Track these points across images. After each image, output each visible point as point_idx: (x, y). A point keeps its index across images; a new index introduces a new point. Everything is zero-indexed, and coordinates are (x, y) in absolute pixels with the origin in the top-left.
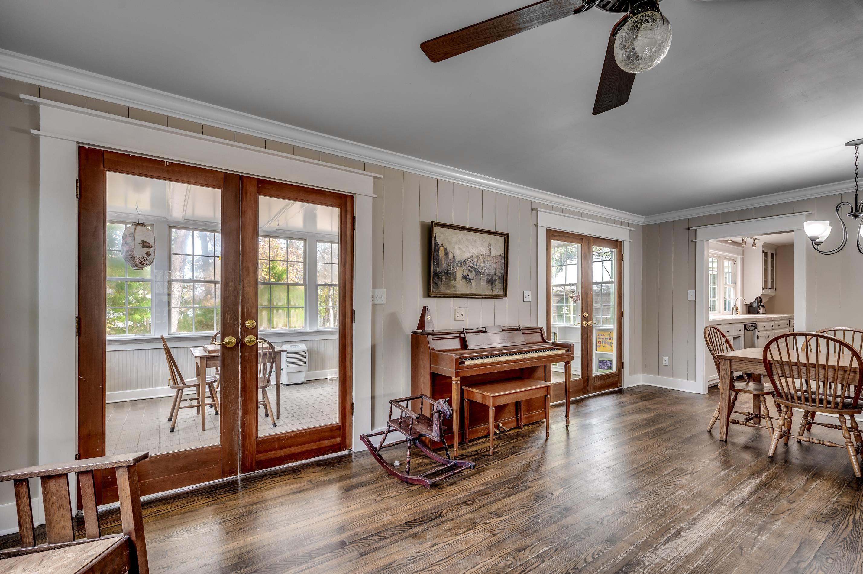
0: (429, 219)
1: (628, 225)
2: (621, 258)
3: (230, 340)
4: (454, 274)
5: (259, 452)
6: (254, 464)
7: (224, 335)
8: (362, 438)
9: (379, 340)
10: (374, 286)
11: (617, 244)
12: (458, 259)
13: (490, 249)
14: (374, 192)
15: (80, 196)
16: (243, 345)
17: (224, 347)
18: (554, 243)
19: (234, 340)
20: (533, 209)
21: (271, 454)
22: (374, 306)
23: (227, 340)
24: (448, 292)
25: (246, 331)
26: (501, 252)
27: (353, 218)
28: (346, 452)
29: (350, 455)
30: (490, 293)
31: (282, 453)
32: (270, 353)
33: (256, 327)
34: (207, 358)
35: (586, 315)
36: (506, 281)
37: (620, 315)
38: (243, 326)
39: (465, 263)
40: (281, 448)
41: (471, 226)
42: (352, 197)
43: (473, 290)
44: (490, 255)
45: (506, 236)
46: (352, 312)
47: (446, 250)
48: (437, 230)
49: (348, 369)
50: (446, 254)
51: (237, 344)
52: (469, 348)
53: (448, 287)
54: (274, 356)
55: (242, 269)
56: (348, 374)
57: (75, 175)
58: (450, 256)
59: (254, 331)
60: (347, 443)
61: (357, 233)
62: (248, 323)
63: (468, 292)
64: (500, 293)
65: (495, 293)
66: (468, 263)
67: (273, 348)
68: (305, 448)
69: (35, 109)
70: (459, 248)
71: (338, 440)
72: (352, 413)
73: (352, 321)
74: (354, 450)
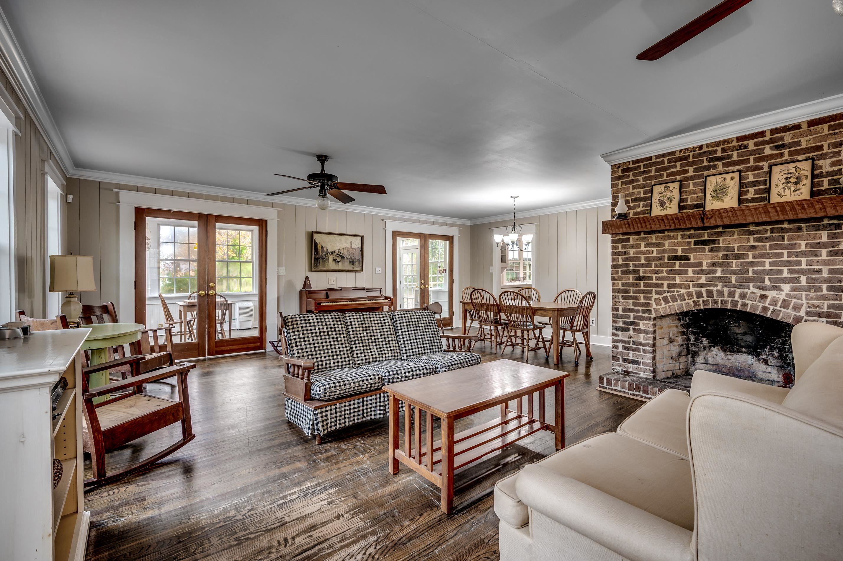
0: (311, 230)
1: (458, 226)
2: (452, 246)
3: (202, 292)
4: (328, 259)
5: (216, 347)
6: (214, 352)
7: (199, 290)
8: (270, 342)
9: (281, 294)
10: (279, 266)
11: (449, 238)
12: (329, 251)
13: (351, 244)
14: (278, 217)
15: (135, 229)
16: (209, 295)
17: (199, 295)
18: (398, 239)
19: (204, 293)
20: (382, 220)
21: (223, 348)
22: (278, 277)
23: (200, 292)
24: (324, 269)
25: (210, 288)
26: (360, 246)
27: (266, 232)
28: (263, 351)
29: (265, 352)
30: (352, 269)
31: (228, 348)
32: (225, 304)
33: (215, 286)
34: (187, 306)
35: (423, 282)
36: (362, 262)
37: (452, 282)
38: (208, 286)
39: (334, 252)
40: (228, 346)
41: (339, 232)
42: (266, 221)
43: (340, 267)
44: (351, 248)
45: (362, 237)
46: (266, 279)
47: (322, 246)
48: (316, 236)
49: (264, 308)
50: (322, 247)
51: (206, 294)
52: (330, 298)
53: (324, 266)
54: (227, 306)
55: (208, 259)
56: (264, 311)
57: (134, 221)
58: (325, 249)
59: (214, 288)
60: (264, 346)
61: (268, 239)
62: (211, 284)
63: (337, 268)
64: (359, 269)
65: (356, 269)
66: (336, 252)
67: (227, 301)
68: (240, 347)
69: (118, 193)
70: (331, 245)
71: (259, 344)
72: (266, 331)
73: (266, 284)
74: (267, 350)
